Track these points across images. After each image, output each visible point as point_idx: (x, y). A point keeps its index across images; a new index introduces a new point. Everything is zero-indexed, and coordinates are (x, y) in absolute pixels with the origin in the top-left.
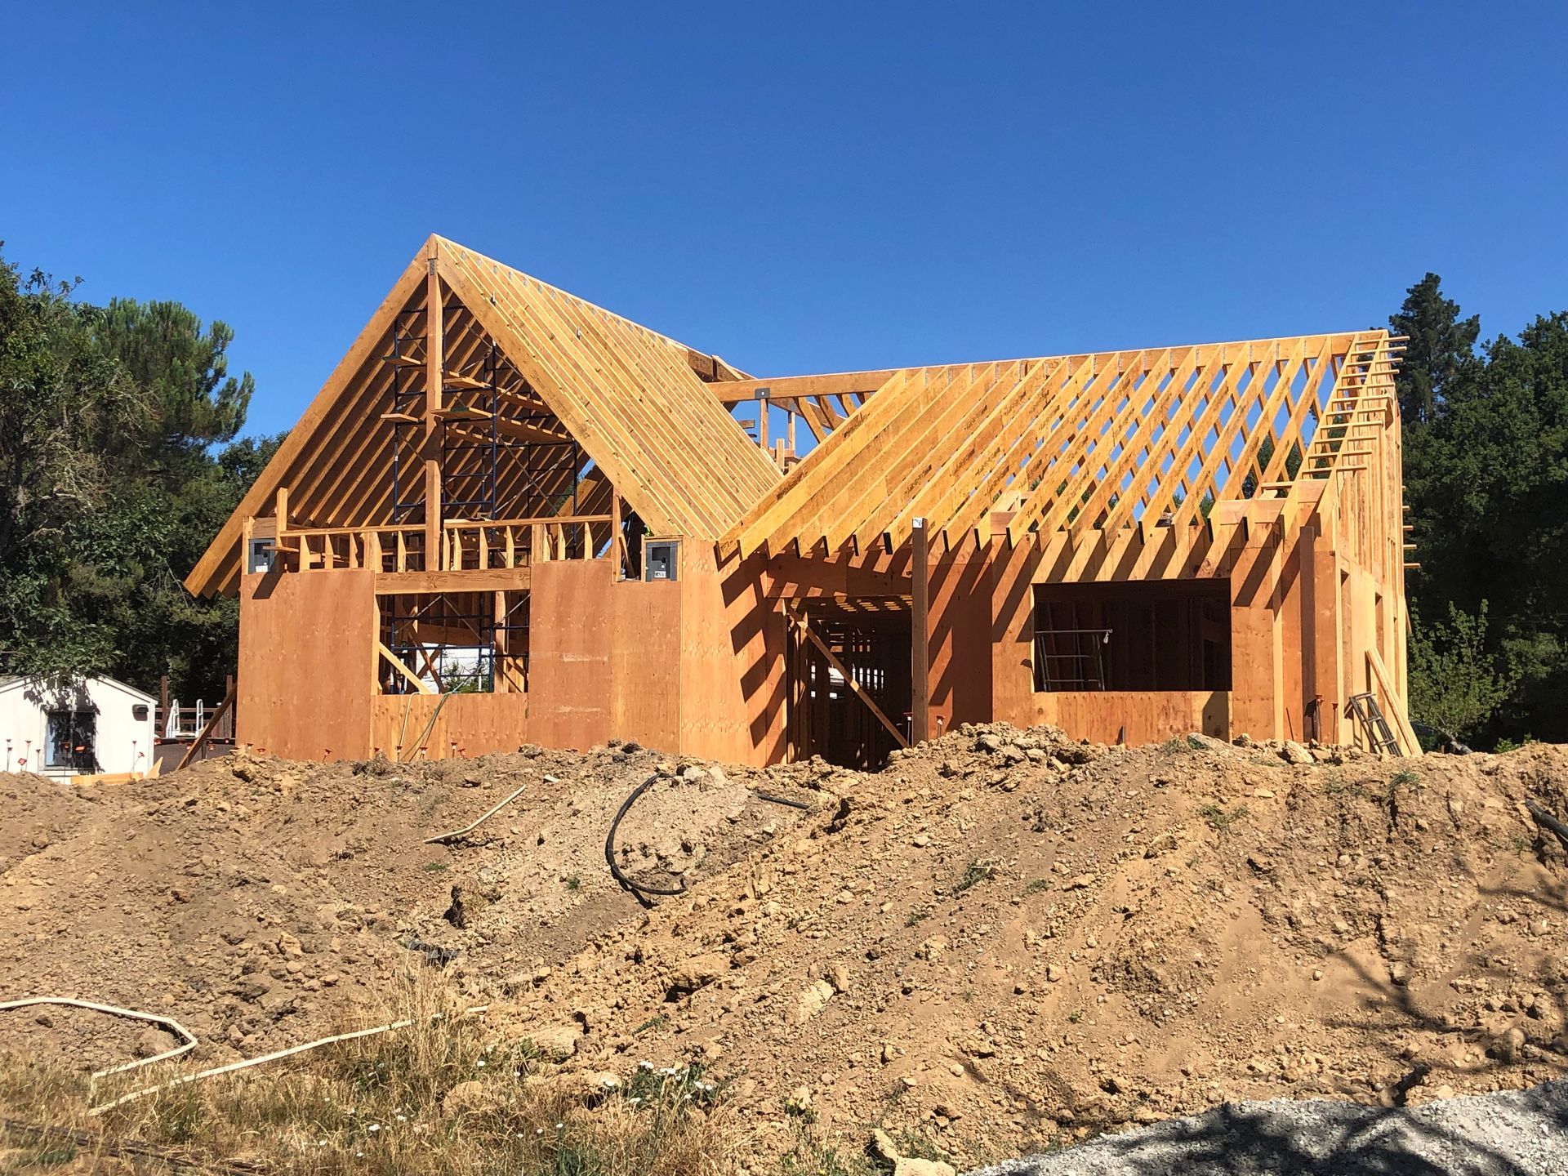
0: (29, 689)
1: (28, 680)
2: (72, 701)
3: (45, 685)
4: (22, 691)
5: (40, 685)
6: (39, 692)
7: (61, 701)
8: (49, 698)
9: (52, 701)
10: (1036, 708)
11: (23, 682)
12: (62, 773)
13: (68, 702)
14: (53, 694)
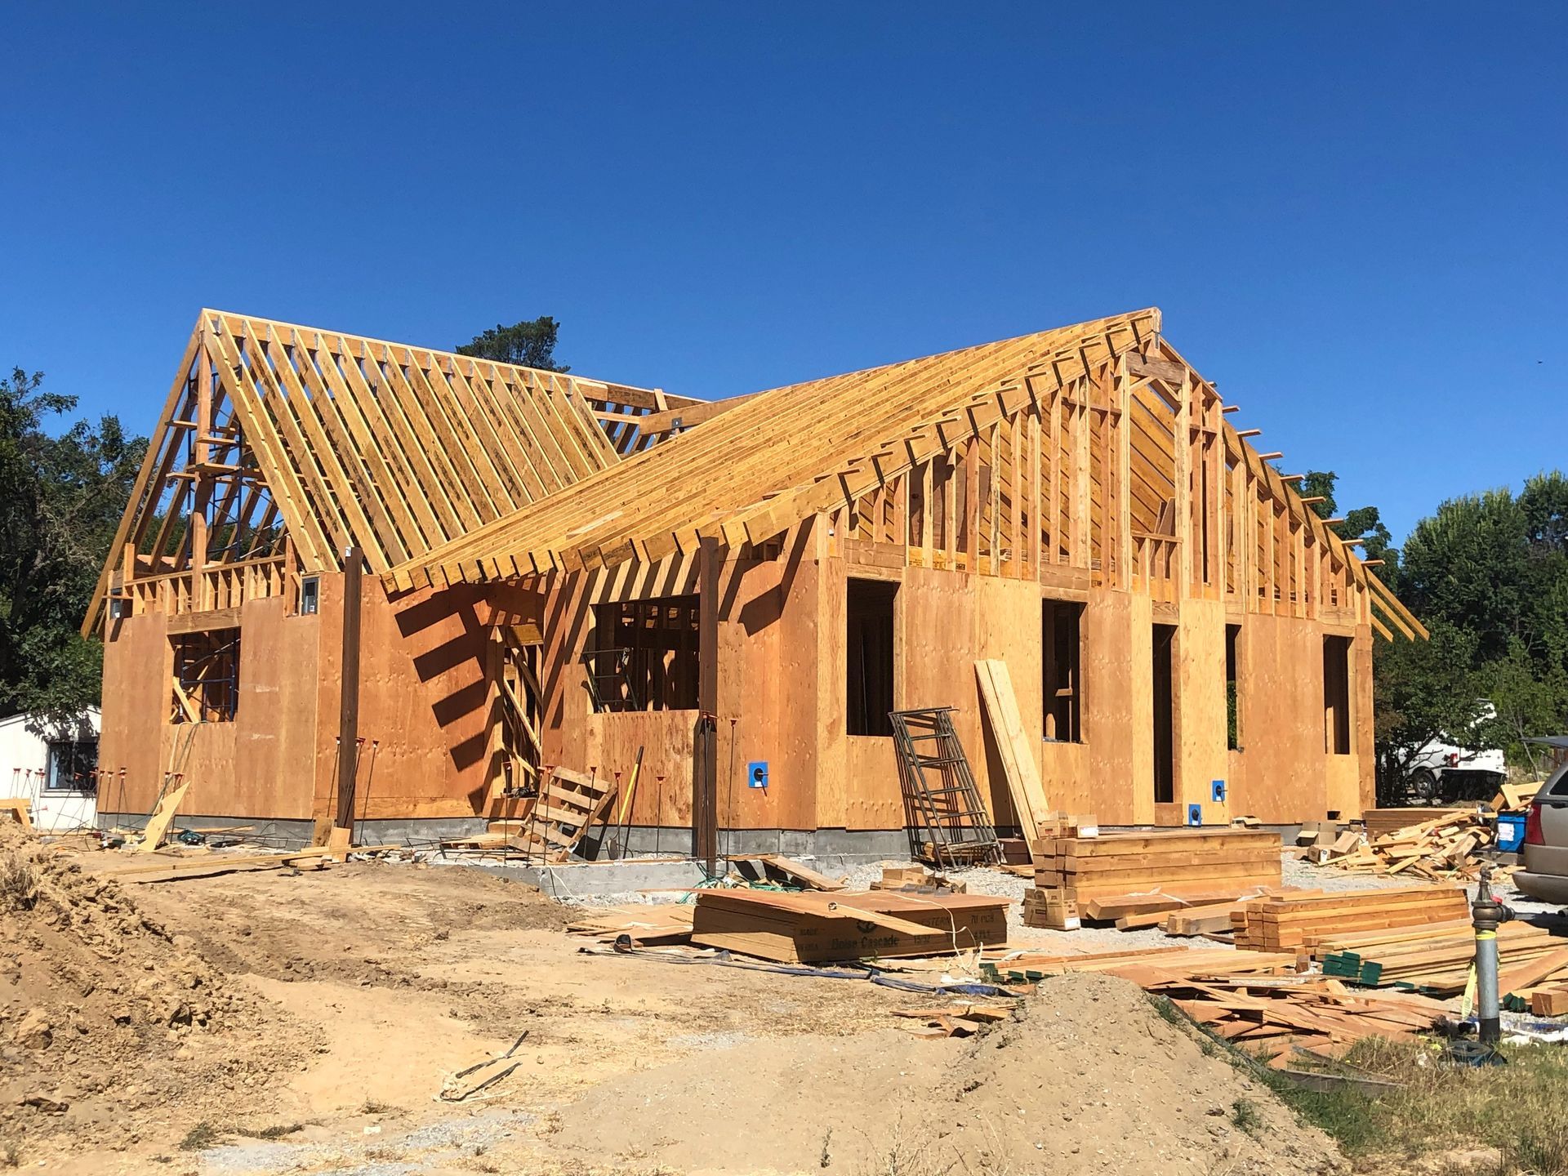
0: (30, 723)
1: (29, 716)
2: (74, 732)
3: (46, 719)
4: (23, 724)
5: (42, 719)
6: (40, 726)
7: (64, 734)
8: (51, 730)
9: (54, 733)
10: (589, 728)
11: (23, 717)
12: (66, 794)
13: (70, 733)
14: (55, 727)
